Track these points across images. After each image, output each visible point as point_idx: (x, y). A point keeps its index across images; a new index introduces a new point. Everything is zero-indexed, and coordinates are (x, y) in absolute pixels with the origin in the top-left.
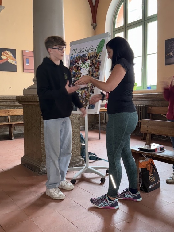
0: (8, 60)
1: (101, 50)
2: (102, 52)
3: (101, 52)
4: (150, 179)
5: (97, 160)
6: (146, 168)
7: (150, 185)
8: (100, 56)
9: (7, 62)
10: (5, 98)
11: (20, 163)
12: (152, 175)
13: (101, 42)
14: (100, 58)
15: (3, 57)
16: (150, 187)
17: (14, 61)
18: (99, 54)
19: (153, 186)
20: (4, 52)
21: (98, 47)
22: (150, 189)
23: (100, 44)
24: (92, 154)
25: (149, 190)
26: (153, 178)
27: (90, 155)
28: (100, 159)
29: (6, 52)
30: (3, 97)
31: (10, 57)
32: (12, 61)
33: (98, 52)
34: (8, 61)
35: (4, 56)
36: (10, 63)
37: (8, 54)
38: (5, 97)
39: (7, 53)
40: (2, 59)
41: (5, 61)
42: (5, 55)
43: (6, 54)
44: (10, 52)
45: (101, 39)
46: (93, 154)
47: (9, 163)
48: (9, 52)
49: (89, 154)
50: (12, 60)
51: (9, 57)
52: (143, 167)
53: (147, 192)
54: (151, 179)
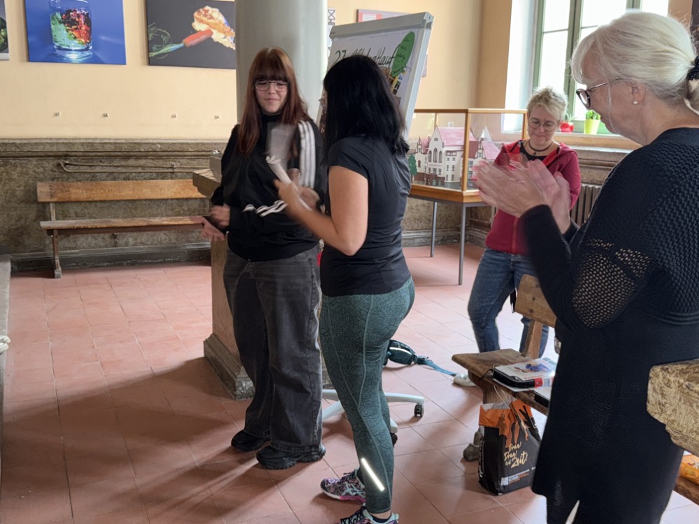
0: (212, 33)
1: (402, 68)
2: (403, 71)
3: (402, 74)
4: (508, 460)
5: (413, 363)
6: (498, 429)
7: (505, 477)
8: (397, 86)
9: (210, 39)
10: (203, 148)
11: (201, 354)
12: (515, 447)
13: (406, 40)
14: (399, 91)
15: (197, 26)
16: (505, 481)
17: (229, 37)
18: (397, 79)
19: (515, 477)
20: (201, 10)
21: (398, 55)
22: (504, 486)
23: (402, 47)
24: (397, 346)
25: (502, 489)
26: (518, 456)
27: (391, 348)
28: (421, 362)
29: (207, 11)
30: (198, 144)
31: (216, 24)
32: (223, 36)
33: (395, 72)
34: (213, 37)
35: (201, 21)
36: (218, 43)
37: (211, 18)
38: (203, 144)
39: (210, 12)
40: (195, 31)
41: (203, 37)
42: (205, 18)
43: (205, 16)
44: (217, 10)
45: (407, 32)
46: (402, 347)
47: (177, 350)
48: (214, 9)
49: (390, 346)
50: (224, 33)
51: (215, 26)
52: (490, 425)
53: (495, 493)
54: (511, 458)
